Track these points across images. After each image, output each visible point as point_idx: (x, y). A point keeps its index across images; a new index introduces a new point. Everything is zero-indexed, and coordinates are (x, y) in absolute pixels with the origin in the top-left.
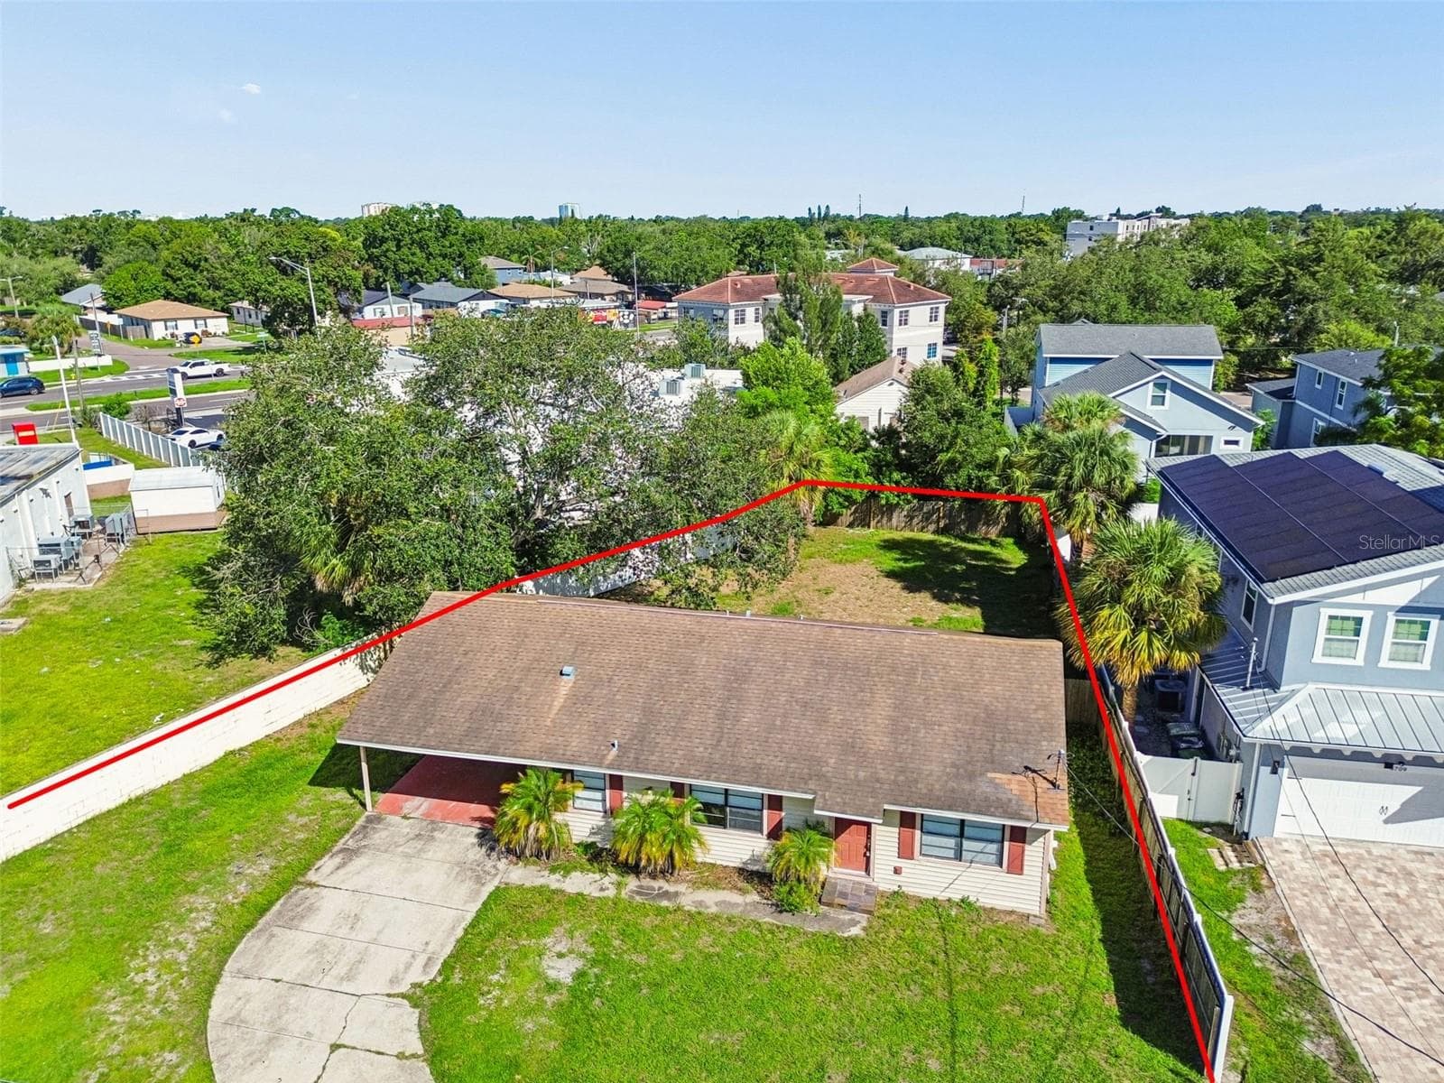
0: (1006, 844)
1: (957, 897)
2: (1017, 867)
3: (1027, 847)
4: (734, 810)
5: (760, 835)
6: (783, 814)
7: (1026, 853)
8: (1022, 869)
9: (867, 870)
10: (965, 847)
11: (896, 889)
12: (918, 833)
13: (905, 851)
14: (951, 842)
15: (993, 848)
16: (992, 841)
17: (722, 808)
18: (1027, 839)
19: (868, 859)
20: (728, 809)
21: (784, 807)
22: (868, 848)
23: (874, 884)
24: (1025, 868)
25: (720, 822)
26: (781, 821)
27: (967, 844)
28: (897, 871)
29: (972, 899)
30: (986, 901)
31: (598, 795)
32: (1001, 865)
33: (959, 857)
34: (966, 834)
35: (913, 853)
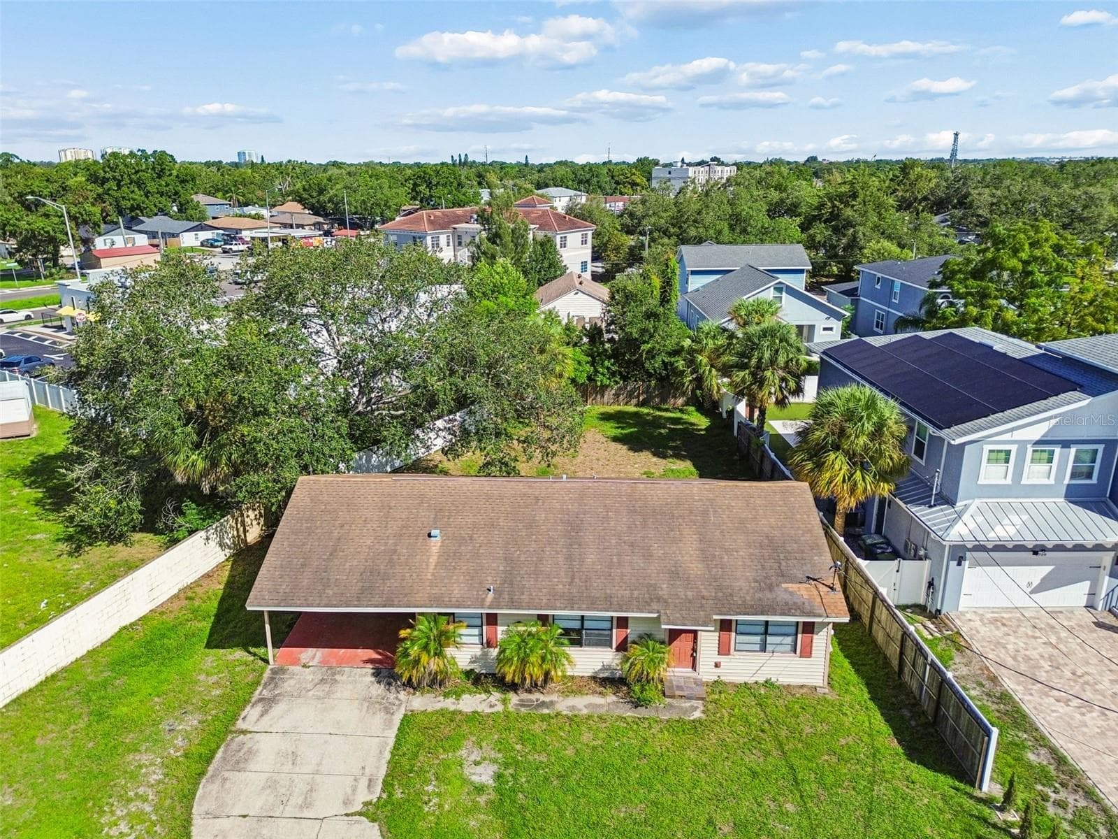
0: (800, 636)
1: (761, 680)
2: (807, 652)
3: (815, 637)
4: (588, 631)
5: (609, 649)
6: (629, 631)
7: (814, 641)
8: (811, 654)
9: (694, 667)
10: (768, 642)
11: (716, 679)
12: (733, 634)
13: (724, 649)
14: (757, 639)
15: (789, 640)
16: (788, 635)
17: (579, 631)
18: (815, 630)
19: (694, 659)
20: (584, 632)
21: (629, 625)
22: (694, 650)
23: (699, 677)
24: (813, 652)
25: (577, 643)
26: (627, 637)
27: (770, 639)
28: (717, 665)
29: (773, 680)
30: (784, 680)
31: (476, 631)
32: (795, 652)
33: (763, 649)
34: (769, 632)
35: (729, 651)
